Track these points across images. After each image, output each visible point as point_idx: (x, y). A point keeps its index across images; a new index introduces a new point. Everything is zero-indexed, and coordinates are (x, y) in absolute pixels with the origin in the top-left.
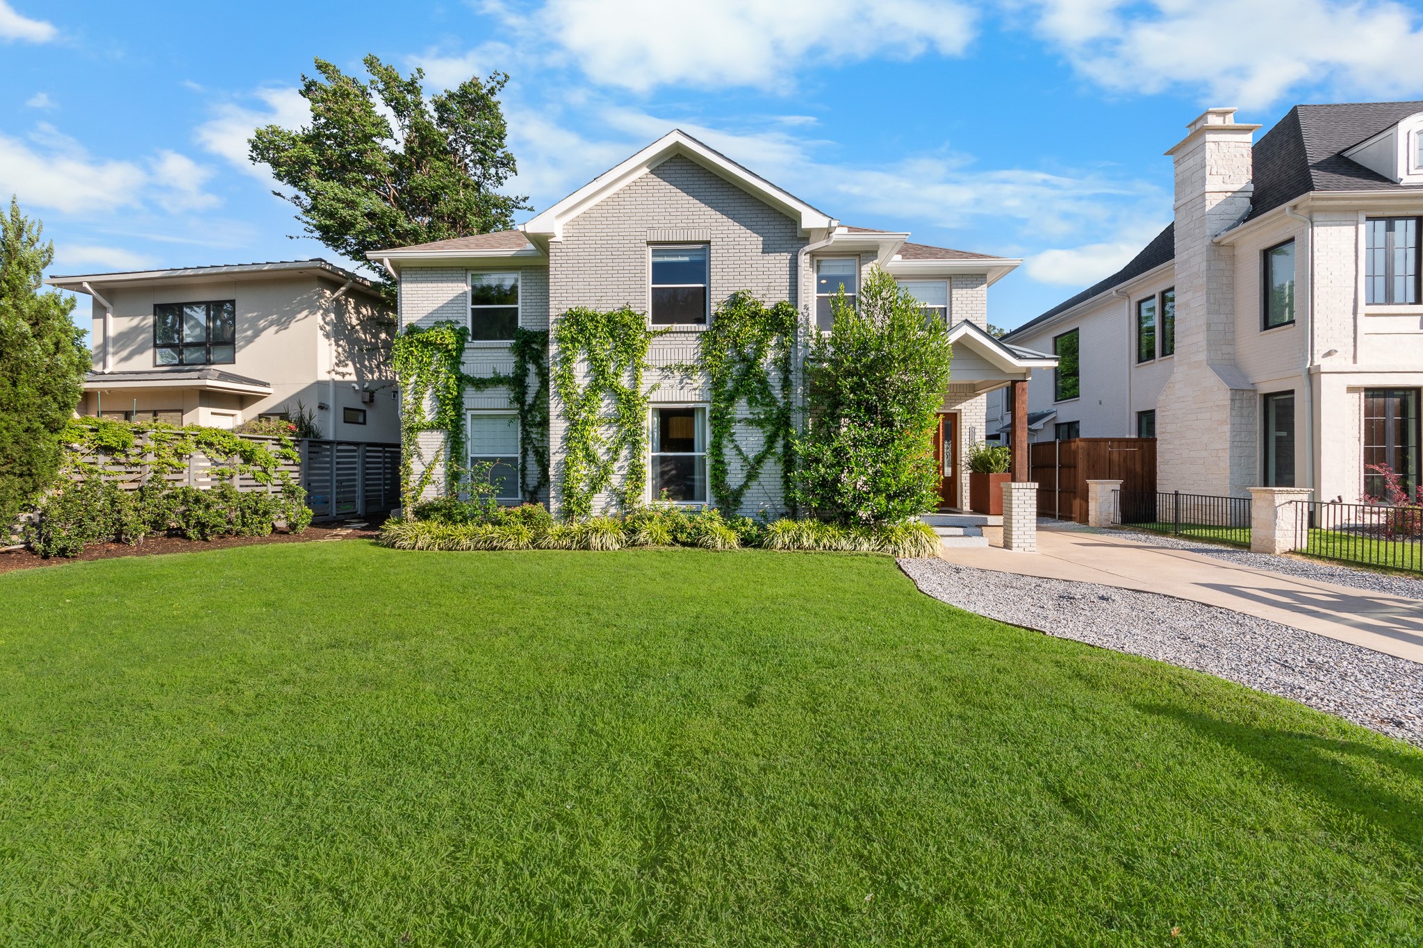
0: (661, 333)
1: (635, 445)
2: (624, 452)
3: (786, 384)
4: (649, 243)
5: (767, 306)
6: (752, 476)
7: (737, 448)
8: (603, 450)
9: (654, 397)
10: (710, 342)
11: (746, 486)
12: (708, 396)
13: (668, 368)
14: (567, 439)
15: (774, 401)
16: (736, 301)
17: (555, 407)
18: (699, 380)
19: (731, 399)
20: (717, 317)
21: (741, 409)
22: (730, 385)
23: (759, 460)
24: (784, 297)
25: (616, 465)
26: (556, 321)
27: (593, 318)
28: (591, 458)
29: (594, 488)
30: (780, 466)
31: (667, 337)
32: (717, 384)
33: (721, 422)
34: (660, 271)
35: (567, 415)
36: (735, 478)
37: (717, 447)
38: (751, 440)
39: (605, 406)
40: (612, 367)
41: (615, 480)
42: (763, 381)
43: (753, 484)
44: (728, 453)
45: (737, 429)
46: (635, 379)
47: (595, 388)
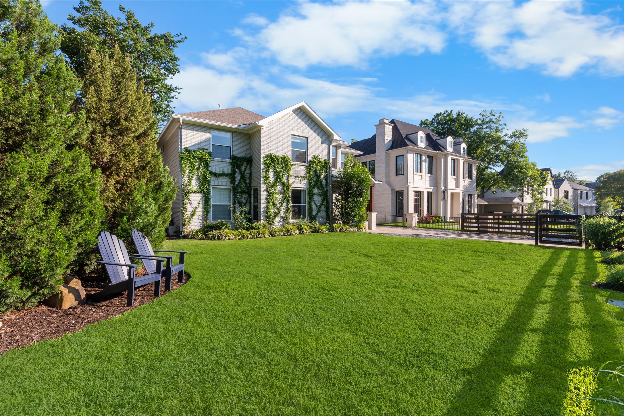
0: (295, 165)
1: (288, 201)
2: (285, 204)
3: (327, 184)
4: (292, 135)
5: (322, 160)
6: (318, 211)
7: (315, 202)
8: (278, 203)
9: (293, 185)
10: (309, 169)
11: (317, 214)
12: (307, 186)
13: (298, 177)
14: (267, 199)
15: (324, 188)
16: (315, 157)
17: (263, 187)
18: (305, 181)
19: (314, 188)
20: (310, 162)
21: (316, 191)
22: (313, 184)
23: (320, 206)
24: (326, 157)
25: (282, 208)
26: (263, 157)
27: (277, 158)
28: (275, 205)
29: (276, 215)
30: (325, 209)
31: (297, 166)
32: (310, 182)
33: (311, 194)
34: (294, 144)
36: (314, 212)
37: (310, 202)
38: (318, 200)
39: (279, 188)
40: (281, 174)
41: (282, 213)
42: (321, 182)
43: (319, 214)
44: (313, 204)
45: (315, 197)
46: (288, 179)
47: (276, 181)
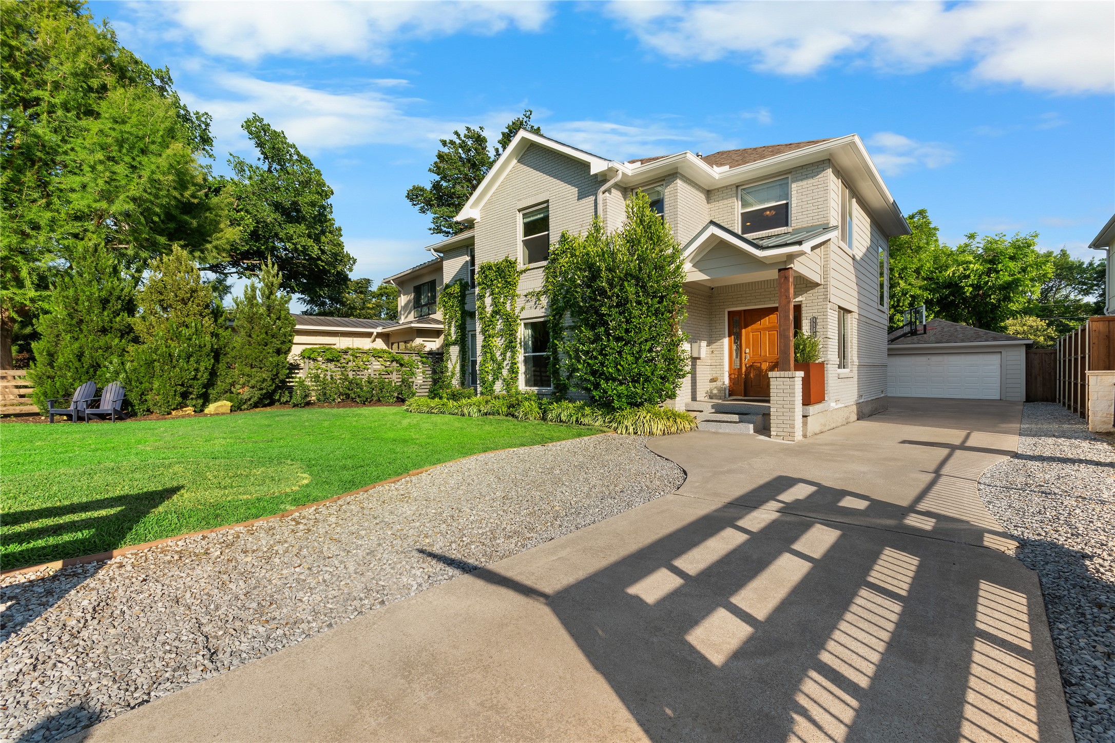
0: (526, 271)
1: (514, 350)
2: (508, 354)
4: (519, 210)
8: (499, 353)
9: (523, 315)
10: (549, 273)
12: (550, 312)
13: (529, 294)
14: (483, 346)
16: (563, 240)
17: (478, 327)
18: (544, 300)
19: (562, 313)
20: (552, 254)
21: (568, 319)
22: (561, 303)
25: (505, 363)
26: (478, 272)
27: (490, 268)
28: (493, 360)
29: (496, 378)
31: (528, 273)
32: (553, 303)
33: (556, 329)
34: (527, 228)
35: (484, 331)
36: (565, 370)
37: (554, 348)
39: (499, 324)
40: (502, 298)
41: (505, 373)
44: (561, 352)
46: (513, 304)
47: (495, 313)
